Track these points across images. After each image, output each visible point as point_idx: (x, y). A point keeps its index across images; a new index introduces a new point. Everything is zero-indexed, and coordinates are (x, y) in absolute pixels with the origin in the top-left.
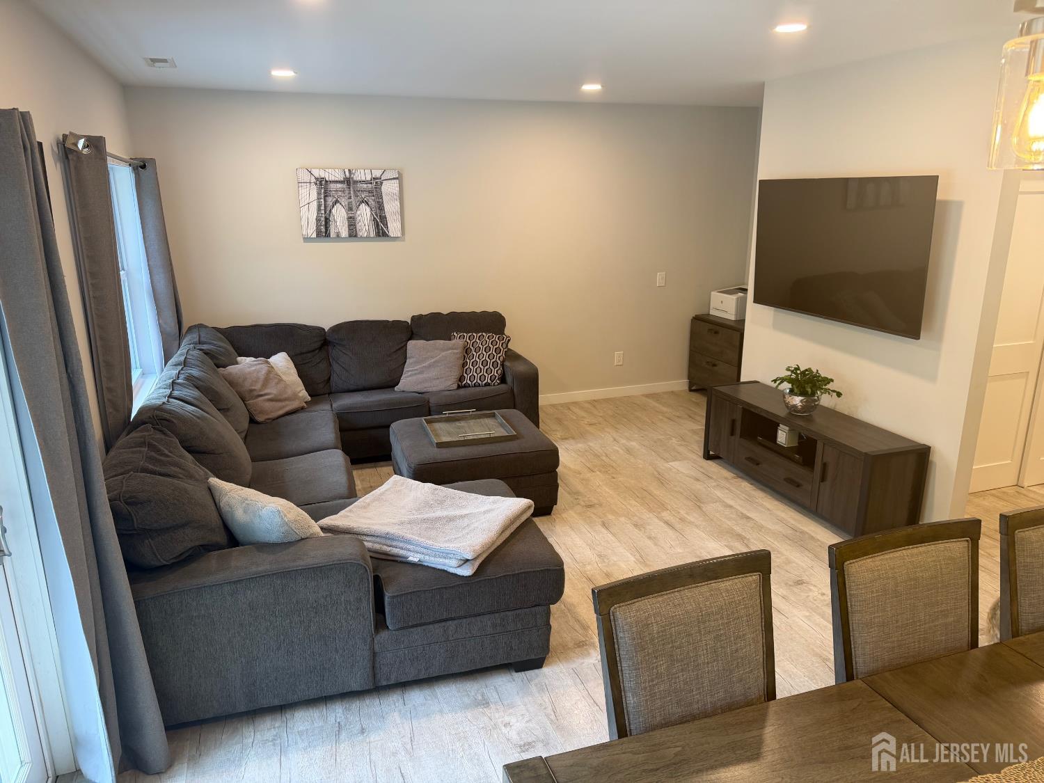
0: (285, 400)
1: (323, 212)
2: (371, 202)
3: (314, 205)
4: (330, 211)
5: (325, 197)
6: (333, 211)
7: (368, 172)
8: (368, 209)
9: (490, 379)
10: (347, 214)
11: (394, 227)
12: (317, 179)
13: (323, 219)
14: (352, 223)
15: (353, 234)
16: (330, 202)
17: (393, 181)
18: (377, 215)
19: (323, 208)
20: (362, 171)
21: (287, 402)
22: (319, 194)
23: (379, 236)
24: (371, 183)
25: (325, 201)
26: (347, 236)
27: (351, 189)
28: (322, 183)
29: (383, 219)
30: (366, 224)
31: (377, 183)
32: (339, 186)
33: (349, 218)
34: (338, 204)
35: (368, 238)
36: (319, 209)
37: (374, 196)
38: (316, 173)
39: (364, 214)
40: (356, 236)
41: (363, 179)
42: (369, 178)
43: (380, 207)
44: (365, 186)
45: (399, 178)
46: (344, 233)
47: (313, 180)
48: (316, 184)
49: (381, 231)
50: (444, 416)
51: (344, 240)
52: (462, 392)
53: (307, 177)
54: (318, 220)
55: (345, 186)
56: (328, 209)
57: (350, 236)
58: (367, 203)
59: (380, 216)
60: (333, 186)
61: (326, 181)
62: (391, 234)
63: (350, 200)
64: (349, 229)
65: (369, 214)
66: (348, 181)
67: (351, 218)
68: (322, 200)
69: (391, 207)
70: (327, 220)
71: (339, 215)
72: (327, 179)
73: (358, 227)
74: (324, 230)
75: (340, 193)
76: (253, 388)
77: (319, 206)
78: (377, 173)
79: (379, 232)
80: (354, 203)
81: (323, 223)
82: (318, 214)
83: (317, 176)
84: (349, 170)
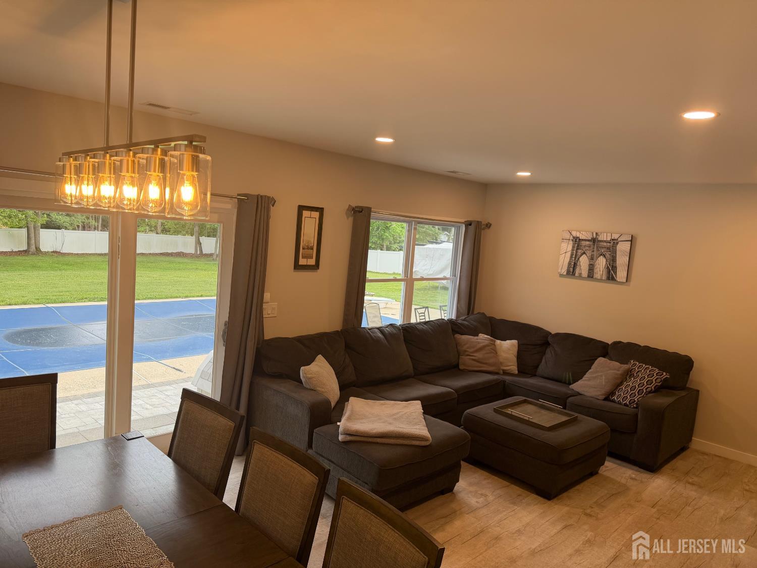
0: (484, 363)
1: (573, 259)
2: (608, 256)
3: (569, 255)
4: (579, 258)
5: (577, 249)
6: (580, 259)
7: (609, 235)
8: (604, 260)
9: (629, 402)
10: (590, 262)
11: (621, 275)
12: (574, 237)
13: (573, 263)
14: (591, 268)
15: (591, 275)
16: (579, 254)
17: (626, 242)
18: (610, 265)
19: (574, 256)
20: (605, 234)
21: (485, 365)
22: (573, 247)
23: (609, 279)
24: (610, 243)
25: (577, 252)
26: (587, 276)
27: (596, 246)
28: (577, 241)
29: (614, 268)
30: (601, 270)
31: (615, 242)
32: (588, 243)
33: (590, 265)
34: (584, 255)
35: (601, 280)
36: (571, 257)
37: (610, 251)
38: (574, 234)
39: (601, 263)
40: (592, 277)
41: (605, 239)
42: (609, 239)
43: (614, 259)
44: (605, 244)
45: (632, 240)
46: (585, 273)
47: (571, 238)
48: (573, 240)
49: (611, 276)
50: (538, 402)
51: (584, 279)
52: (607, 403)
53: (568, 236)
54: (569, 264)
55: (591, 243)
56: (578, 257)
57: (589, 276)
58: (605, 256)
59: (612, 266)
60: (583, 243)
61: (580, 240)
62: (618, 280)
63: (593, 253)
64: (589, 272)
65: (604, 263)
66: (594, 240)
67: (591, 265)
68: (575, 252)
69: (622, 260)
70: (575, 265)
71: (584, 261)
72: (581, 238)
73: (595, 271)
74: (572, 270)
75: (587, 248)
76: (468, 350)
77: (572, 255)
78: (615, 236)
79: (609, 277)
80: (595, 255)
81: (573, 266)
82: (570, 260)
83: (574, 235)
84: (597, 233)
